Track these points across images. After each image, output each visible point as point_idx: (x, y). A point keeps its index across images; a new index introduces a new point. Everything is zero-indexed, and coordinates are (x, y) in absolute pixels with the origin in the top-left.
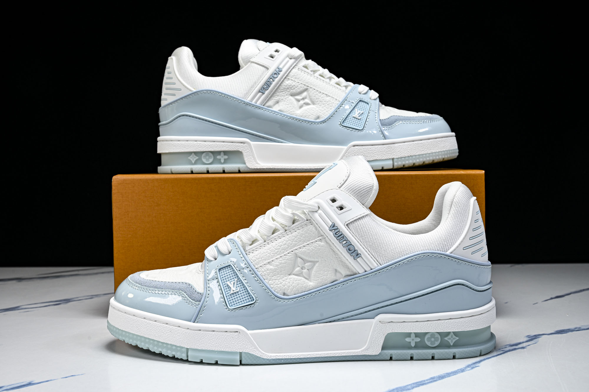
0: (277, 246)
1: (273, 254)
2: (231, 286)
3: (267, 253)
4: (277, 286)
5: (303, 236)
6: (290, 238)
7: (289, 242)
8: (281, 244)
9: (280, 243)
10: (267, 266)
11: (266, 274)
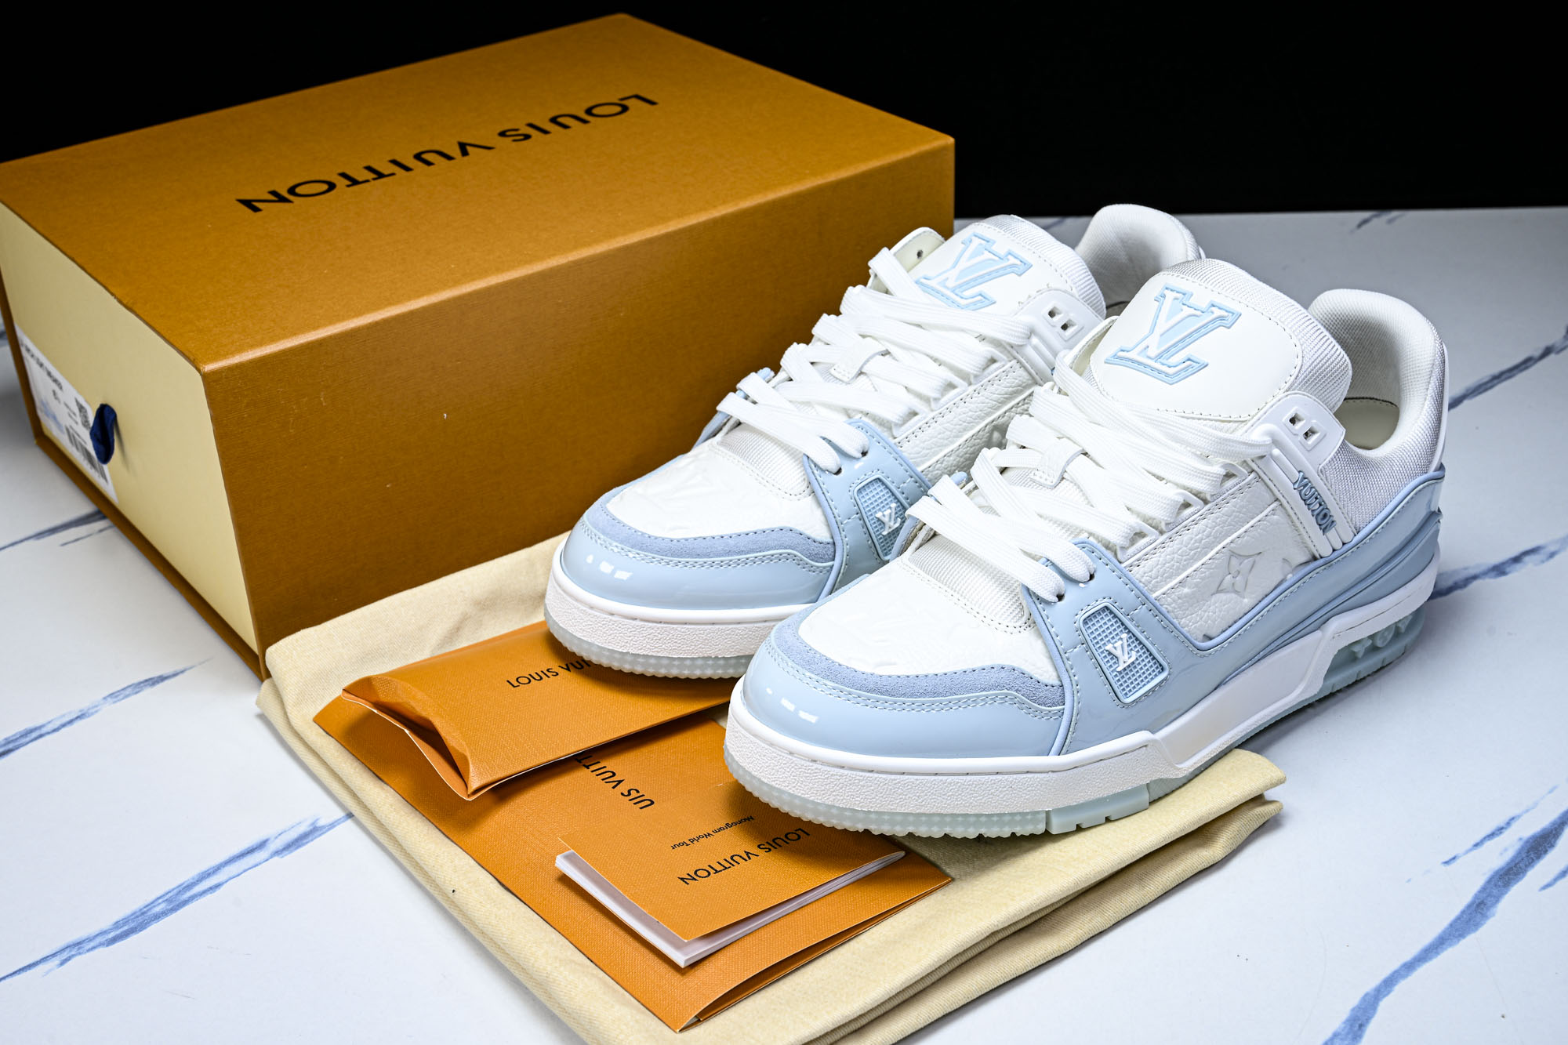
0: (1192, 542)
1: (1185, 561)
2: (1118, 653)
3: (1172, 562)
4: (1195, 627)
5: (1244, 510)
6: (1218, 521)
7: (1216, 528)
8: (1200, 535)
9: (1199, 533)
10: (1178, 590)
11: (1175, 608)
